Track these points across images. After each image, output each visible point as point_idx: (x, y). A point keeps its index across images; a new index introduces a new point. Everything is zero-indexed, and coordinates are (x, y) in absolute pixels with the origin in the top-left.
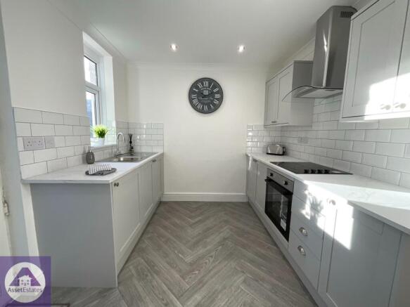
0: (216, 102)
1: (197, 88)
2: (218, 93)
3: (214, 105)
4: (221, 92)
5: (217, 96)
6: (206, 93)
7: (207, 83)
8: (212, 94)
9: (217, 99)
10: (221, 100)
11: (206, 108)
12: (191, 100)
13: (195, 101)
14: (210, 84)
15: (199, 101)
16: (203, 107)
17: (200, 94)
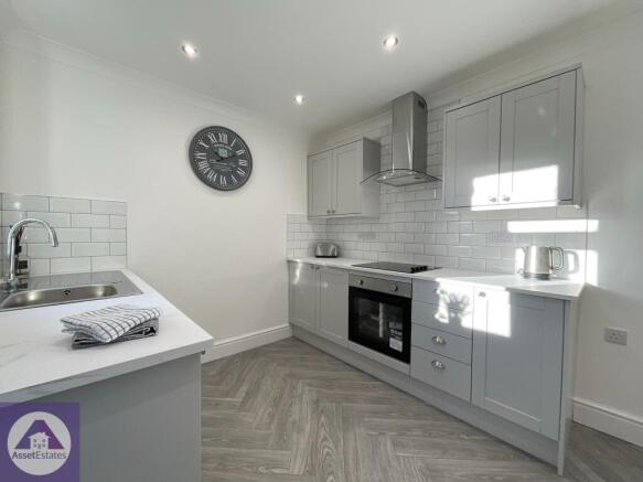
0: (241, 173)
1: (207, 141)
2: (242, 157)
3: (238, 177)
4: (248, 156)
5: (242, 163)
6: (223, 153)
7: (226, 136)
8: (233, 157)
9: (243, 168)
10: (249, 169)
11: (223, 181)
12: (194, 163)
13: (203, 166)
14: (230, 141)
15: (211, 166)
16: (218, 178)
17: (213, 153)
